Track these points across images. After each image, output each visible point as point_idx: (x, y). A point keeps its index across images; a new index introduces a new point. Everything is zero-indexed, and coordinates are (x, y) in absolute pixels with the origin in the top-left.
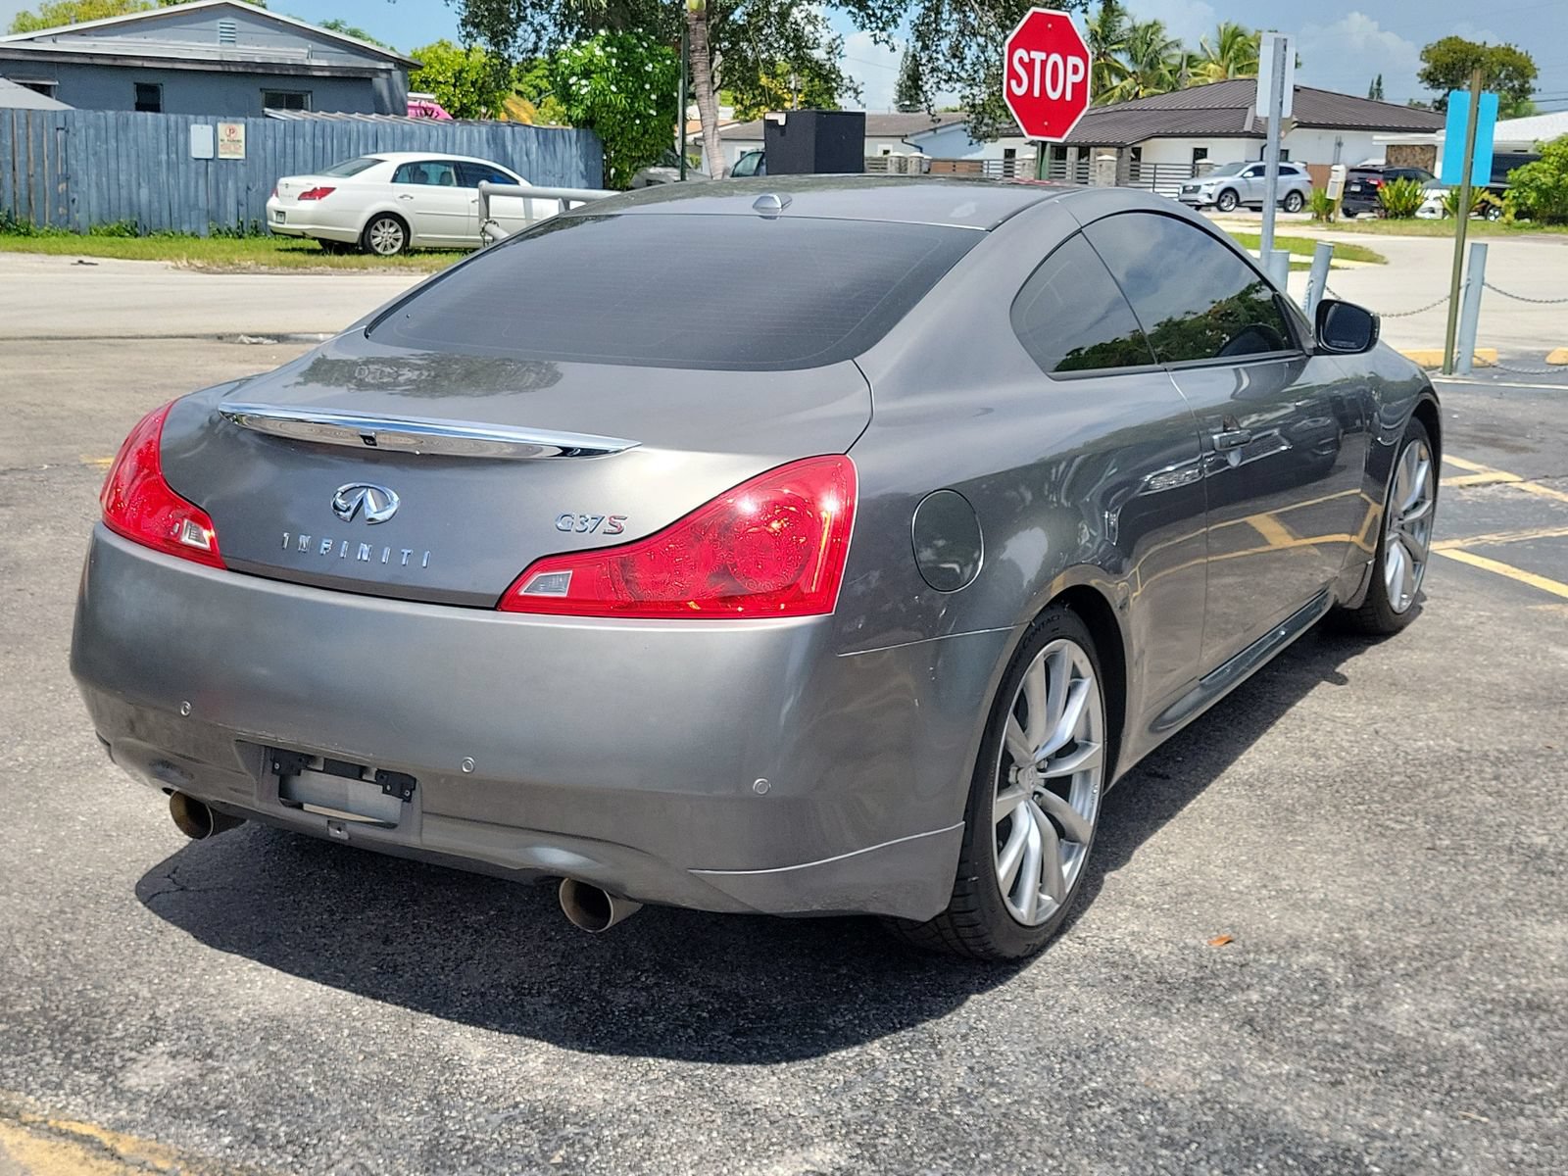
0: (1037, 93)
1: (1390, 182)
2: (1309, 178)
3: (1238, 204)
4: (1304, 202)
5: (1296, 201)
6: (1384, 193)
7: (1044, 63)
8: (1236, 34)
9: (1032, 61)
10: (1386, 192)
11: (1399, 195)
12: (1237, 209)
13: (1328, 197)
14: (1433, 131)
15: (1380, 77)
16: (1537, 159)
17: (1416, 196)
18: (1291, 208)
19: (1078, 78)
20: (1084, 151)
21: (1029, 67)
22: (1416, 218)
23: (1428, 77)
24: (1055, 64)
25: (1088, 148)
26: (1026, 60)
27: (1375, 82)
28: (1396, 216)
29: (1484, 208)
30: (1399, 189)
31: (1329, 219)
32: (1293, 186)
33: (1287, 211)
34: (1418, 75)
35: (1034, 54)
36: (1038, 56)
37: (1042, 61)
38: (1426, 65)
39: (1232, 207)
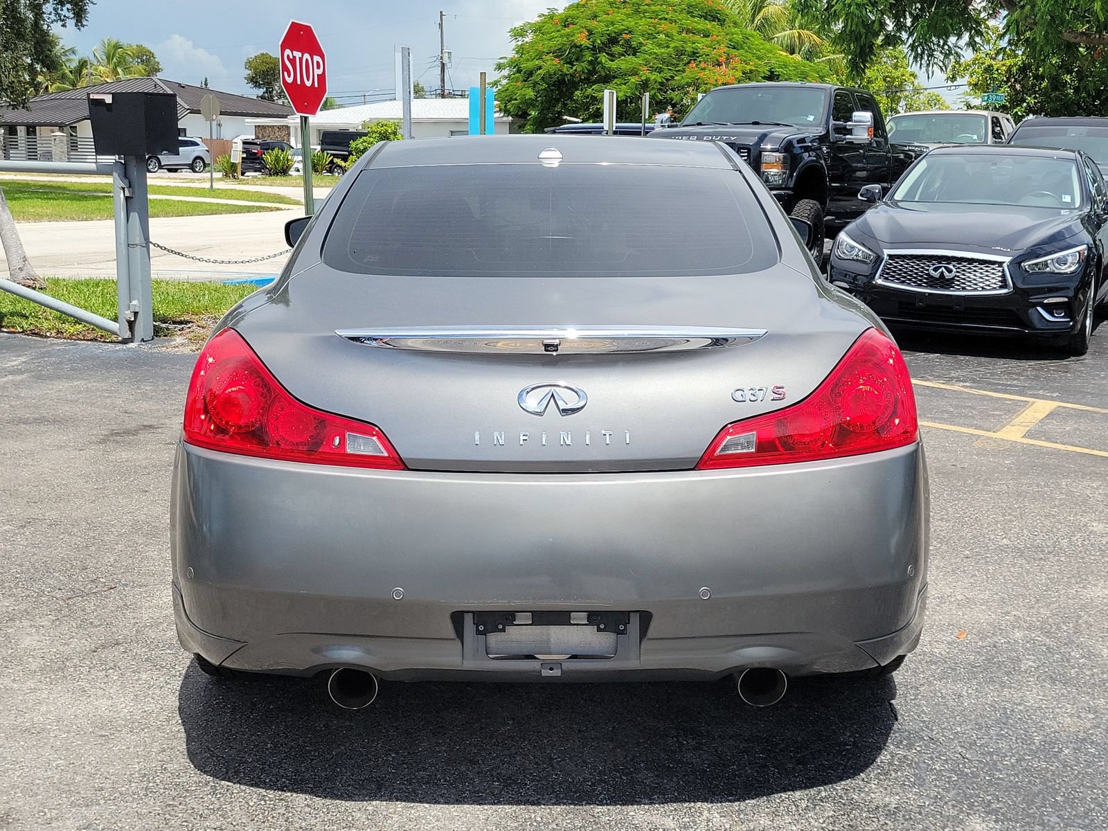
0: (299, 82)
1: (270, 151)
2: (207, 149)
3: (161, 167)
4: (205, 165)
5: (199, 164)
6: (267, 158)
7: (301, 59)
8: (117, 47)
9: (294, 57)
10: (269, 158)
11: (277, 159)
12: (160, 170)
13: (232, 161)
14: (285, 117)
15: (206, 80)
16: (365, 135)
17: (288, 160)
18: (197, 170)
19: (320, 72)
20: (31, 129)
21: (293, 61)
22: (290, 175)
23: (252, 81)
24: (307, 60)
25: (34, 127)
26: (291, 57)
27: (203, 83)
28: (276, 174)
29: (330, 167)
30: (277, 156)
31: (234, 177)
32: (196, 154)
33: (195, 171)
34: (245, 78)
35: (295, 53)
36: (298, 54)
37: (300, 58)
38: (249, 72)
39: (156, 169)
